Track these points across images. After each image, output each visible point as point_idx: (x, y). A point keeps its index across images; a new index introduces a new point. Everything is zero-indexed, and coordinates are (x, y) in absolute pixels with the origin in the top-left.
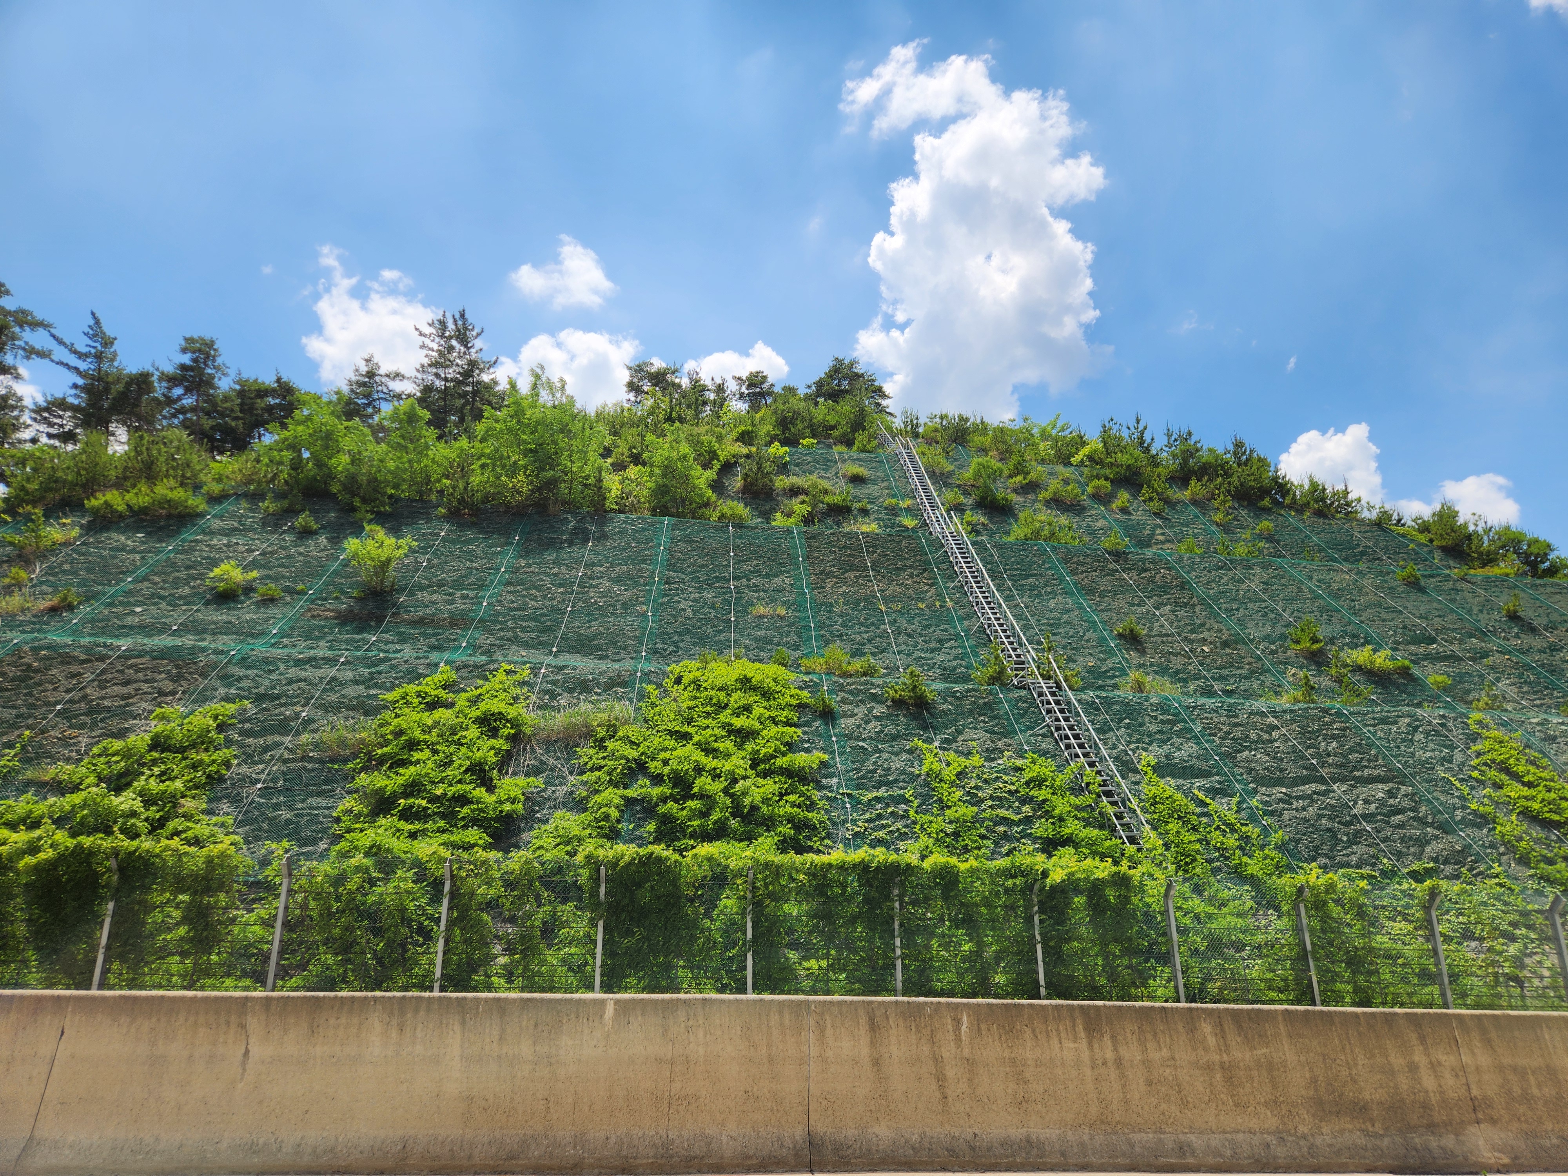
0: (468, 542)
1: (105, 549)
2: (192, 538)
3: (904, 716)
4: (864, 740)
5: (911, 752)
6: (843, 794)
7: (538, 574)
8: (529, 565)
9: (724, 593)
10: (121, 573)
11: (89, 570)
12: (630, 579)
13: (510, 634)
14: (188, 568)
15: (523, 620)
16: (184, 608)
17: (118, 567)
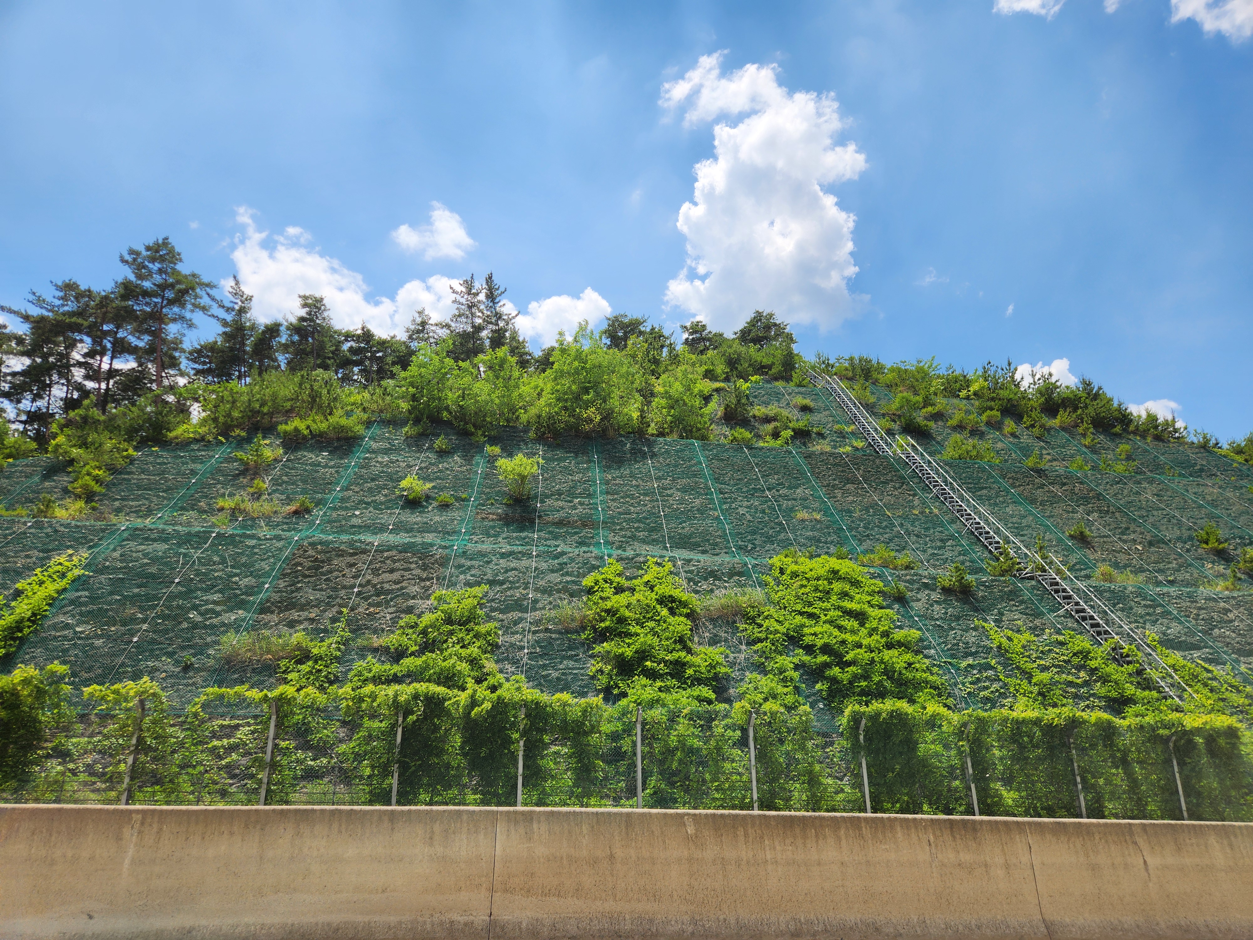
0: (560, 460)
1: (306, 464)
2: (362, 455)
3: (956, 600)
4: (937, 619)
5: (975, 629)
6: (945, 662)
7: (625, 485)
8: (614, 479)
9: (766, 502)
10: (328, 483)
11: (305, 482)
12: (693, 490)
13: (629, 534)
14: (373, 480)
15: (632, 522)
16: (389, 511)
17: (324, 479)
